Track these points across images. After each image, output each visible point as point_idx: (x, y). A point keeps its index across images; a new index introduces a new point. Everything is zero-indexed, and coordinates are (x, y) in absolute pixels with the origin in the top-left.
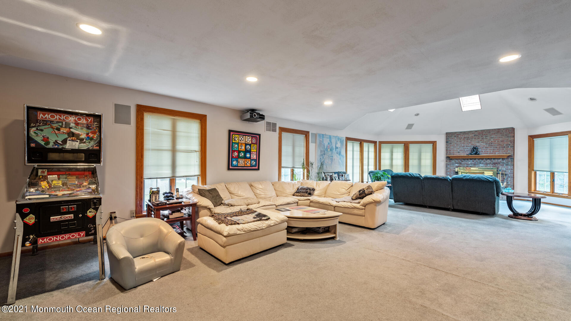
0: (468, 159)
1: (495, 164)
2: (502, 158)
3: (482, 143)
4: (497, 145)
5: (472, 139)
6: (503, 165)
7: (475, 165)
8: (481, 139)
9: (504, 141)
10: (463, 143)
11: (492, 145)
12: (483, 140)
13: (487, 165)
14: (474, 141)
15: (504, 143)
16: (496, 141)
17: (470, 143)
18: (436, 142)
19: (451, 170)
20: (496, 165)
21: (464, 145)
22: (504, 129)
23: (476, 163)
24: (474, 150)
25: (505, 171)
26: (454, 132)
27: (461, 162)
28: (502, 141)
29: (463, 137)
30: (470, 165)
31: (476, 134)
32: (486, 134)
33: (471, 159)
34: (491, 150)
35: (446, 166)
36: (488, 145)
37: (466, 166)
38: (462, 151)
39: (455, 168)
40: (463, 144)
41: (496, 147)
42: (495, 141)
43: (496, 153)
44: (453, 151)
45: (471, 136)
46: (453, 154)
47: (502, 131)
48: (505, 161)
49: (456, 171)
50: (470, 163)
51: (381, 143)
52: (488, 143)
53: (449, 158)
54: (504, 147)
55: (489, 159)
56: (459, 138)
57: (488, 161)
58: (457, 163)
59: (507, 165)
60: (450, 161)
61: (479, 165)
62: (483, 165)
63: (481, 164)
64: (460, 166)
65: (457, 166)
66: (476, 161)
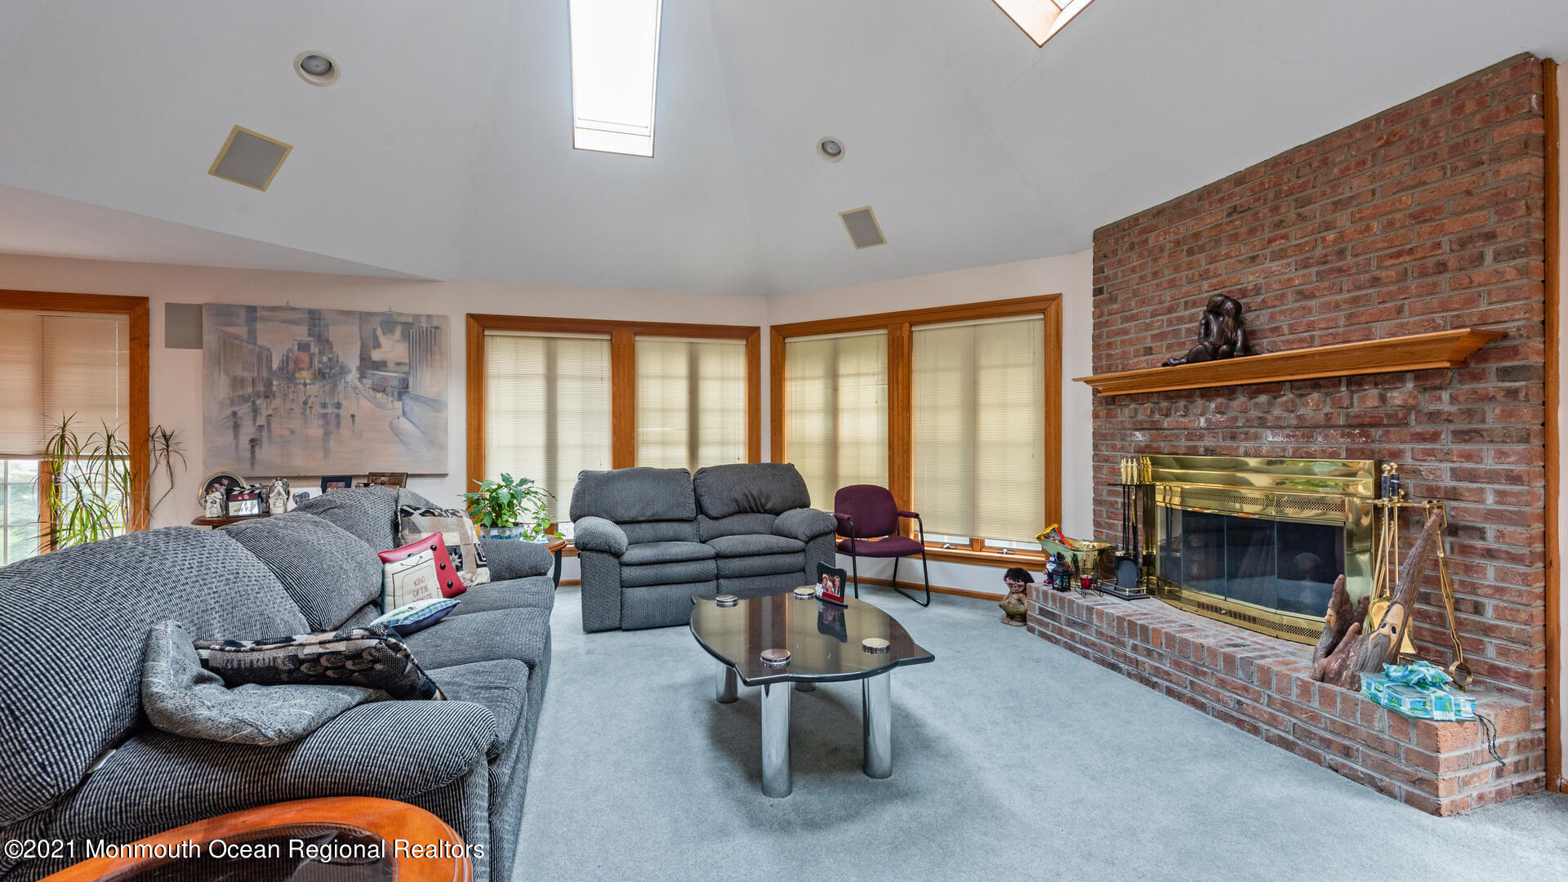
0: (1189, 395)
1: (1363, 425)
2: (1419, 375)
3: (1275, 266)
4: (1381, 259)
5: (1218, 242)
6: (1434, 437)
7: (1233, 437)
8: (1267, 235)
9: (1437, 210)
10: (1172, 284)
11: (1340, 270)
12: (1285, 237)
13: (1309, 437)
14: (1228, 256)
15: (1440, 229)
16: (1376, 226)
17: (1205, 275)
18: (1057, 298)
20: (1377, 433)
21: (1173, 298)
22: (1438, 97)
23: (1235, 419)
24: (1207, 325)
25: (1454, 495)
26: (1127, 220)
27: (1157, 417)
28: (1418, 217)
29: (1167, 241)
30: (1209, 442)
31: (1243, 197)
32: (1304, 187)
33: (1207, 394)
34: (1337, 306)
35: (1096, 447)
36: (1314, 270)
37: (1183, 443)
38: (1165, 343)
40: (1167, 296)
41: (1375, 281)
42: (1368, 228)
43: (1377, 328)
44: (1123, 342)
45: (1210, 221)
46: (1123, 370)
47: (1425, 123)
48: (1454, 399)
50: (1202, 422)
51: (782, 333)
52: (1319, 252)
53: (1107, 401)
54: (1442, 267)
55: (1315, 384)
56: (1151, 251)
57: (1313, 406)
58: (1141, 422)
59: (1463, 432)
60: (1109, 415)
61: (1256, 437)
62: (1281, 439)
63: (1269, 433)
64: (1155, 445)
65: (1142, 444)
66: (1235, 404)
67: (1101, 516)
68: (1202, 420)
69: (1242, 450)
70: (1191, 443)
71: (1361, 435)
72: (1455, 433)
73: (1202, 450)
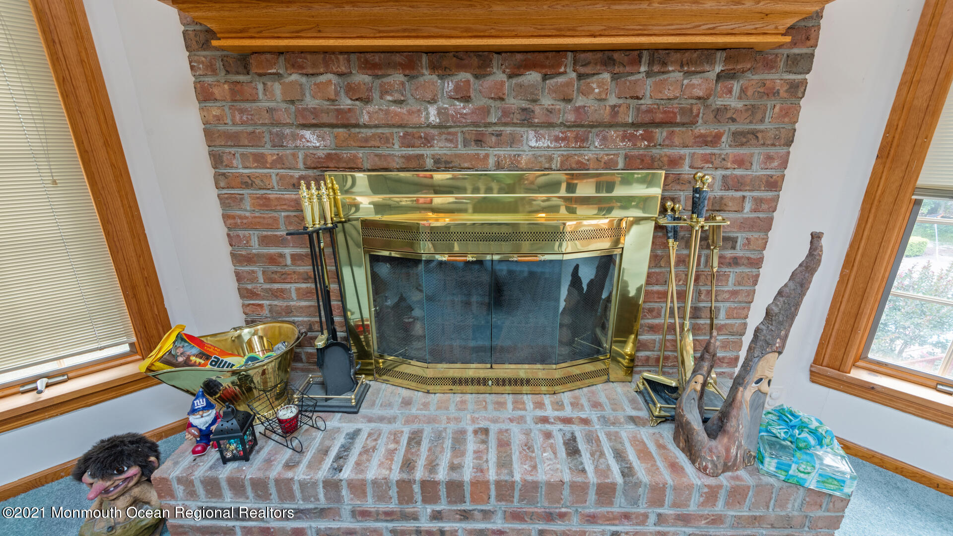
1: (650, 123)
2: (731, 55)
6: (716, 140)
7: (479, 141)
13: (582, 140)
19: (265, 203)
20: (660, 134)
23: (486, 111)
27: (346, 103)
30: (440, 148)
33: (441, 63)
35: (217, 160)
37: (398, 150)
39: (296, 186)
48: (742, 92)
49: (312, 219)
50: (431, 114)
53: (225, 60)
55: (607, 56)
57: (598, 93)
58: (315, 112)
59: (742, 134)
60: (237, 94)
61: (513, 141)
62: (544, 143)
63: (531, 134)
64: (345, 154)
65: (321, 154)
66: (488, 82)
67: (254, 280)
68: (433, 110)
69: (491, 161)
70: (411, 152)
71: (644, 138)
72: (735, 134)
73: (429, 163)
